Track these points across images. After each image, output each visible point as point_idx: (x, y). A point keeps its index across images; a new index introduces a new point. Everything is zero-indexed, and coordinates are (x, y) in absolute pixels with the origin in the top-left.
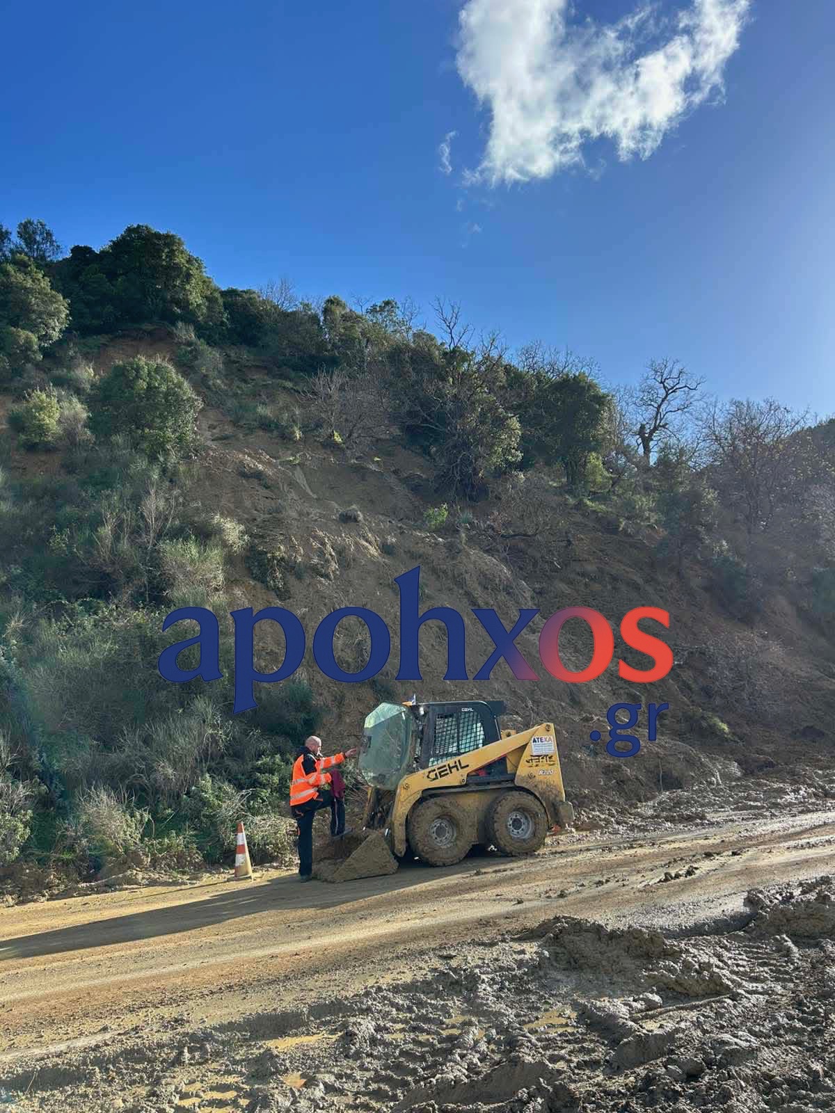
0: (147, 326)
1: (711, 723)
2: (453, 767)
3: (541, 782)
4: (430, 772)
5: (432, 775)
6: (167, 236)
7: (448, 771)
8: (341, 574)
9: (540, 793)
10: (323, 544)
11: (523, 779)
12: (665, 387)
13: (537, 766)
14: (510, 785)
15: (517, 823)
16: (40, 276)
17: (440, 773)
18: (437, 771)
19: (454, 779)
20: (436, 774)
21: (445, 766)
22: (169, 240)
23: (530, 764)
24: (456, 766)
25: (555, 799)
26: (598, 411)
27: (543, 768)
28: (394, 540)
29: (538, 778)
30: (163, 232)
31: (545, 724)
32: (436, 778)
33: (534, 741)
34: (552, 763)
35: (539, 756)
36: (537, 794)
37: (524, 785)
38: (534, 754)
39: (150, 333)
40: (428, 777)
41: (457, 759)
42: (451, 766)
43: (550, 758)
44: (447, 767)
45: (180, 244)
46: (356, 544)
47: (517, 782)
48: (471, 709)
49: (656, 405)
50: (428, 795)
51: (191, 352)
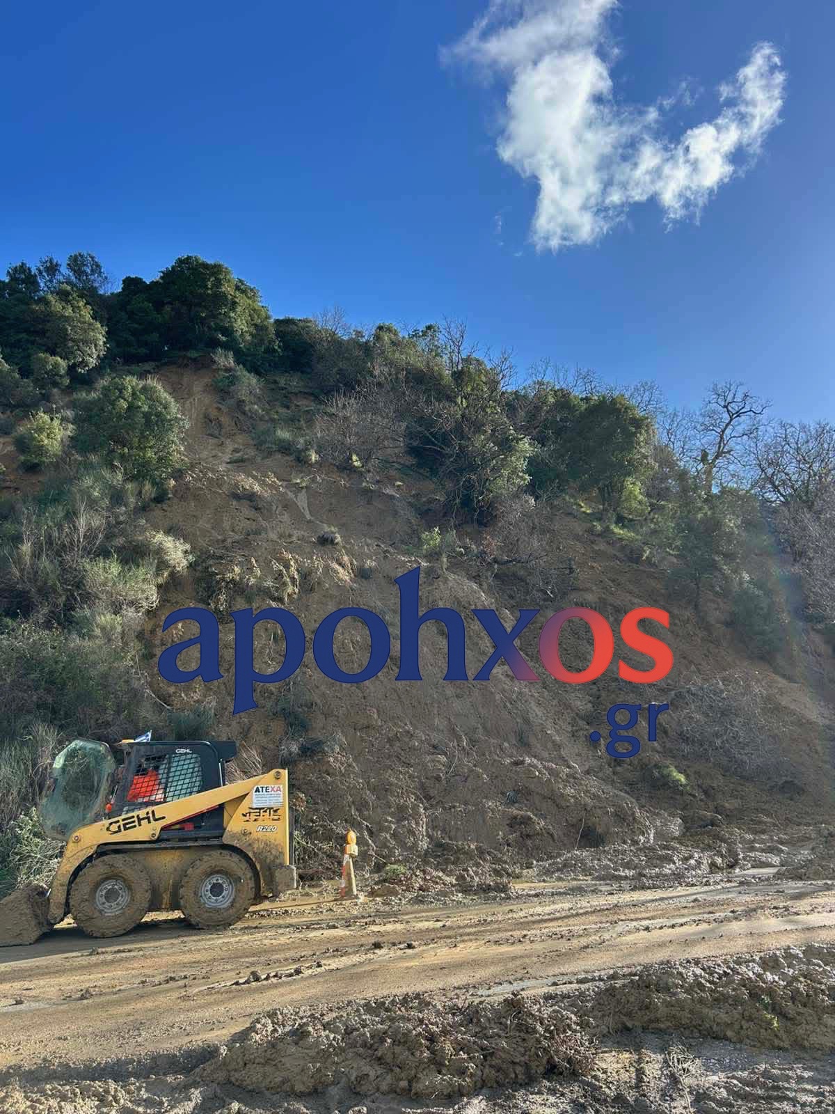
0: (193, 354)
1: (665, 772)
2: (144, 819)
3: (258, 840)
4: (111, 824)
5: (114, 828)
6: (215, 266)
7: (136, 823)
8: (300, 599)
9: (254, 853)
10: (287, 567)
11: (234, 836)
12: (728, 411)
13: (256, 820)
14: (215, 842)
15: (217, 890)
16: (81, 304)
17: (124, 825)
18: (121, 823)
19: (144, 832)
20: (119, 827)
21: (133, 817)
22: (216, 270)
23: (247, 818)
24: (148, 818)
25: (274, 861)
26: (634, 434)
27: (263, 823)
28: (374, 564)
29: (254, 836)
30: (211, 262)
31: (274, 771)
32: (119, 831)
33: (257, 790)
34: (276, 817)
35: (260, 809)
36: (250, 855)
37: (235, 843)
38: (255, 806)
39: (195, 360)
40: (108, 829)
41: (150, 809)
42: (141, 817)
43: (276, 811)
44: (136, 819)
45: (227, 273)
46: (327, 568)
47: (226, 840)
48: (188, 751)
49: (719, 430)
50: (104, 850)
51: (228, 378)
